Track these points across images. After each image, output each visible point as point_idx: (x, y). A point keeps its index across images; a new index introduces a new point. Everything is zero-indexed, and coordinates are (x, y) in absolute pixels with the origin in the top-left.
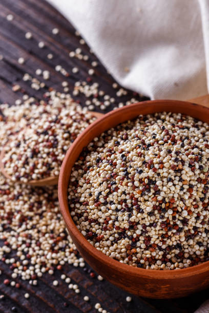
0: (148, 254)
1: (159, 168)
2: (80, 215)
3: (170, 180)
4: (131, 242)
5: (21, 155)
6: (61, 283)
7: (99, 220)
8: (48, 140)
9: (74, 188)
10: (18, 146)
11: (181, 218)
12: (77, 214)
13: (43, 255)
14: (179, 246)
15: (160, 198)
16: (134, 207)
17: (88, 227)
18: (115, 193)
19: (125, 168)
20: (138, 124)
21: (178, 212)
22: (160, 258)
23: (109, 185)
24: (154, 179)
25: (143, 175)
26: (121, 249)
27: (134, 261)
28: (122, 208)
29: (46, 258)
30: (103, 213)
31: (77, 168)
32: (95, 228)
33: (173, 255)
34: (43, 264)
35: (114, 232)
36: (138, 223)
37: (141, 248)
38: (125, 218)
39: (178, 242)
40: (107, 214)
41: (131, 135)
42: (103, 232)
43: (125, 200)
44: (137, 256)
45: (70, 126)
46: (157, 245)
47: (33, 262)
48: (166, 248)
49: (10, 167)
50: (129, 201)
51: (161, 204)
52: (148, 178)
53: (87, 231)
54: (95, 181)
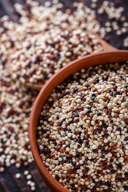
0: (82, 181)
1: (114, 117)
2: (44, 131)
3: (119, 129)
4: (73, 168)
5: (27, 58)
6: (22, 177)
7: (56, 140)
8: (52, 53)
9: (48, 107)
10: (28, 48)
11: (117, 163)
12: (42, 130)
13: (17, 149)
14: (109, 184)
15: (106, 141)
16: (84, 141)
17: (46, 144)
18: (75, 124)
19: (90, 106)
20: (122, 69)
21: (116, 157)
22: (91, 188)
23: (74, 116)
24: (107, 124)
25: (100, 118)
26: (64, 170)
27: (70, 184)
28: (76, 138)
29: (18, 152)
30: (61, 136)
31: (58, 90)
32: (51, 146)
33: (102, 189)
34: (14, 157)
35: (64, 155)
36: (83, 155)
37: (79, 175)
38: (75, 147)
39: (109, 180)
40: (63, 139)
41: (111, 77)
42: (56, 151)
43: (80, 133)
44: (74, 180)
45: (75, 46)
46: (92, 177)
47: (6, 152)
48: (98, 182)
49: (15, 64)
50: (83, 134)
51: (105, 146)
52: (103, 121)
53: (45, 146)
54: (65, 108)
